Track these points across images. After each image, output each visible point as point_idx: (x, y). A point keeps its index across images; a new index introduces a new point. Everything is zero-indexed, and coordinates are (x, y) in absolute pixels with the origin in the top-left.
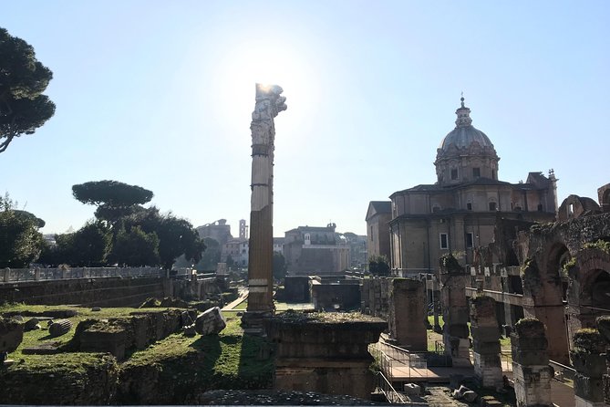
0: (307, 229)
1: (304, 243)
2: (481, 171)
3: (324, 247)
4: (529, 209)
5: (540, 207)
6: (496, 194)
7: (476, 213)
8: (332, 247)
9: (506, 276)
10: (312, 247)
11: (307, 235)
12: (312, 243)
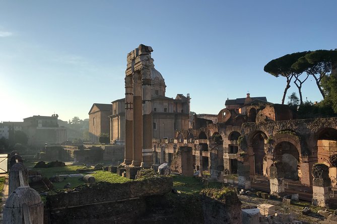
0: (39, 117)
1: (38, 126)
2: (159, 92)
3: (51, 128)
4: (178, 112)
5: (182, 111)
6: (167, 104)
7: (159, 113)
8: (56, 128)
9: (198, 143)
10: (43, 128)
11: (40, 121)
12: (43, 126)
